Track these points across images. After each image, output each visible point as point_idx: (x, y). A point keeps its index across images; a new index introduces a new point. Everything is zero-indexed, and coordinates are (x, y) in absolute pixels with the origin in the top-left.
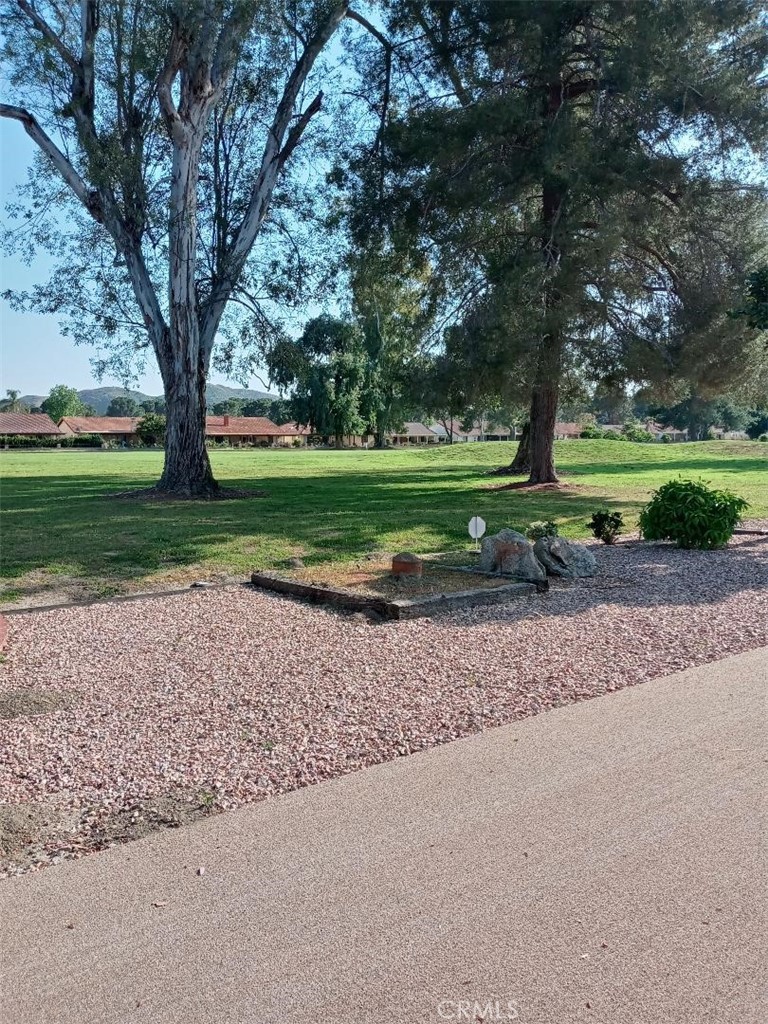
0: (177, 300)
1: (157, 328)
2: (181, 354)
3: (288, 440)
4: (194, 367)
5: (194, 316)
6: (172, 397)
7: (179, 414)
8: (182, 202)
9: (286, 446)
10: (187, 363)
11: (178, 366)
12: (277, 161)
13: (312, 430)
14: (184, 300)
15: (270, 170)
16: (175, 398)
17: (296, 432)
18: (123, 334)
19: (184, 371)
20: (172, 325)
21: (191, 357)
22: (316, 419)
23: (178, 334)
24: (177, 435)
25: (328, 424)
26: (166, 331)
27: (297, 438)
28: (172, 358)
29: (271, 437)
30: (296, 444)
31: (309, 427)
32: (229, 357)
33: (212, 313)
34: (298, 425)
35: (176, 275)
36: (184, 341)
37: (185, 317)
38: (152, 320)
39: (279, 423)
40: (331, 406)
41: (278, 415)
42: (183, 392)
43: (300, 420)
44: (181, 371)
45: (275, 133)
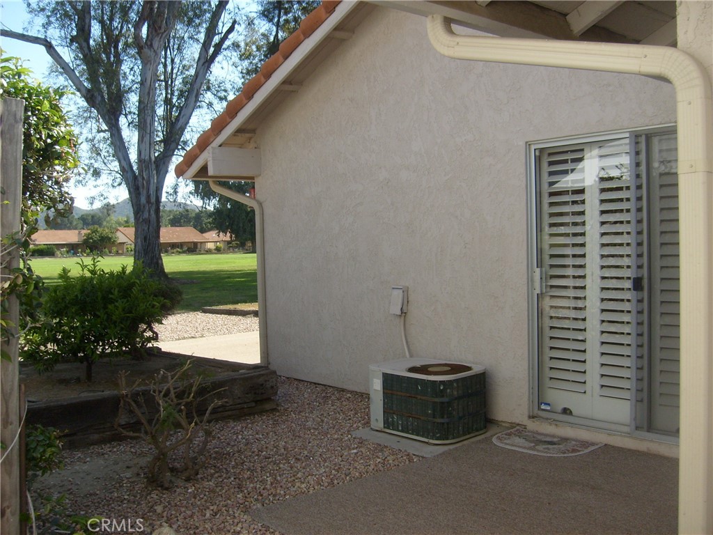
0: (143, 157)
1: (129, 174)
2: (145, 192)
3: (211, 246)
4: (153, 200)
5: (154, 166)
6: (139, 219)
7: (144, 230)
8: (147, 97)
9: (209, 252)
10: (148, 197)
11: (143, 200)
12: (206, 65)
13: (231, 237)
14: (147, 158)
15: (202, 70)
16: (141, 220)
17: (216, 239)
18: (105, 178)
19: (147, 202)
20: (139, 173)
21: (152, 193)
22: (235, 227)
23: (143, 178)
24: (142, 244)
25: (245, 231)
26: (135, 177)
27: (218, 243)
28: (139, 194)
29: (195, 244)
30: (218, 250)
31: (228, 234)
32: (176, 192)
33: (164, 163)
34: (219, 232)
35: (142, 142)
36: (147, 183)
37: (147, 167)
38: (126, 170)
39: (202, 231)
40: (247, 217)
41: (201, 224)
42: (146, 215)
43: (221, 228)
44: (145, 202)
45: (205, 46)
